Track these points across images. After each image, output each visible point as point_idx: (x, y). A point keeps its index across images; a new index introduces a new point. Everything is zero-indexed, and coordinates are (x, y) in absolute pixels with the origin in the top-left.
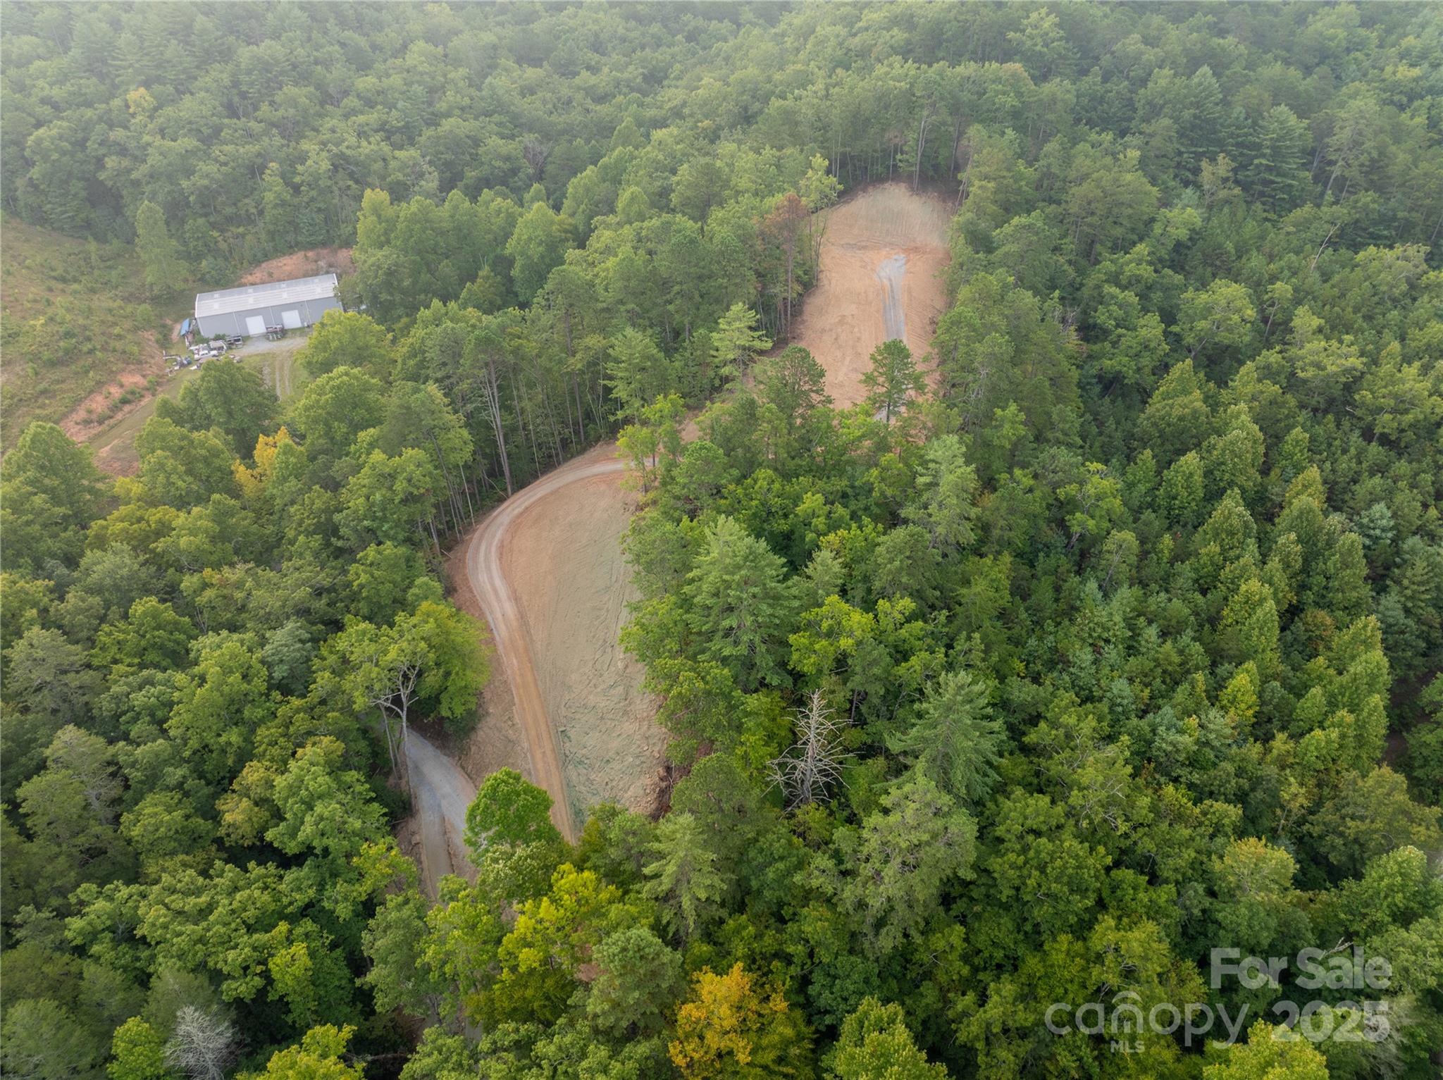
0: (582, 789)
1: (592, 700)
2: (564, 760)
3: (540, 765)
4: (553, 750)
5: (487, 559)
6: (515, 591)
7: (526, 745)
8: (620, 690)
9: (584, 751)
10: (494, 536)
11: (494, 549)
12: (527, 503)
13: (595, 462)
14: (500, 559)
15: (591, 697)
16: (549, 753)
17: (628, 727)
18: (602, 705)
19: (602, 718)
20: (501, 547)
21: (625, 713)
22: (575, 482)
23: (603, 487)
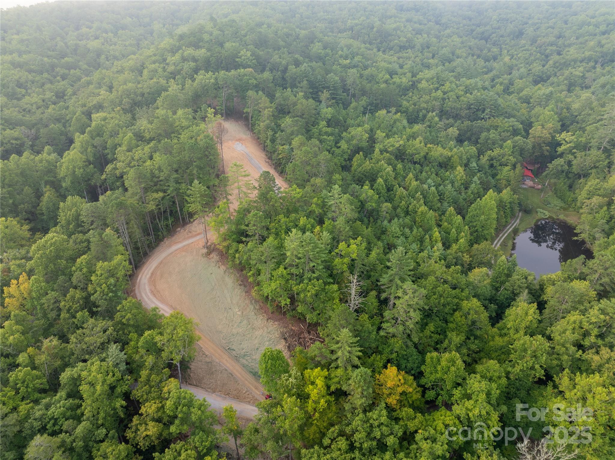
0: (252, 364)
1: (235, 331)
2: (236, 358)
3: (228, 365)
4: (229, 357)
5: (149, 299)
6: (171, 306)
7: (217, 361)
8: (245, 322)
9: (244, 351)
10: (145, 289)
11: (149, 294)
12: (151, 272)
13: (170, 246)
14: (155, 296)
15: (234, 330)
16: (228, 359)
17: (258, 333)
18: (241, 330)
19: (244, 335)
20: (152, 292)
21: (253, 329)
22: (168, 255)
23: (184, 253)
